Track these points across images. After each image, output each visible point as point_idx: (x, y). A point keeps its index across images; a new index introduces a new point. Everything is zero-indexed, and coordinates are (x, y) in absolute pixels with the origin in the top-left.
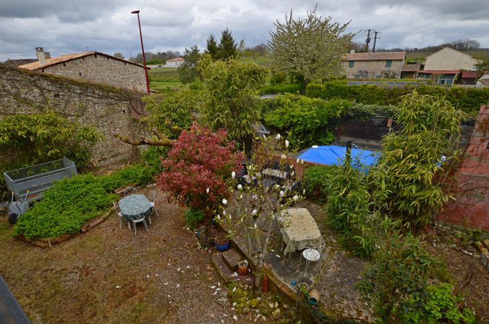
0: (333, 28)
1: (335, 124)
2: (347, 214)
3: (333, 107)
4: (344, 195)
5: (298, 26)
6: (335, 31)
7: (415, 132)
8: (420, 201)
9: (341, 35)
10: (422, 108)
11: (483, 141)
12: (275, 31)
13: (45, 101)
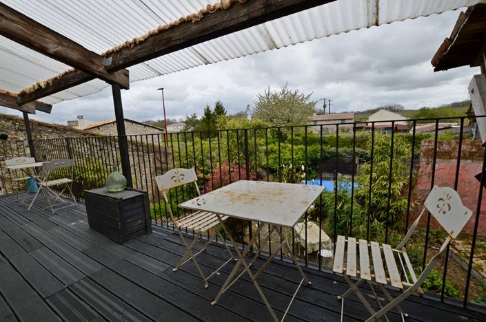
0: (300, 98)
1: (316, 164)
2: (346, 222)
3: (314, 151)
4: (341, 208)
5: (275, 97)
6: (302, 100)
7: (382, 160)
8: (395, 209)
9: (307, 102)
10: (384, 144)
11: (428, 164)
12: (258, 101)
13: (93, 154)
